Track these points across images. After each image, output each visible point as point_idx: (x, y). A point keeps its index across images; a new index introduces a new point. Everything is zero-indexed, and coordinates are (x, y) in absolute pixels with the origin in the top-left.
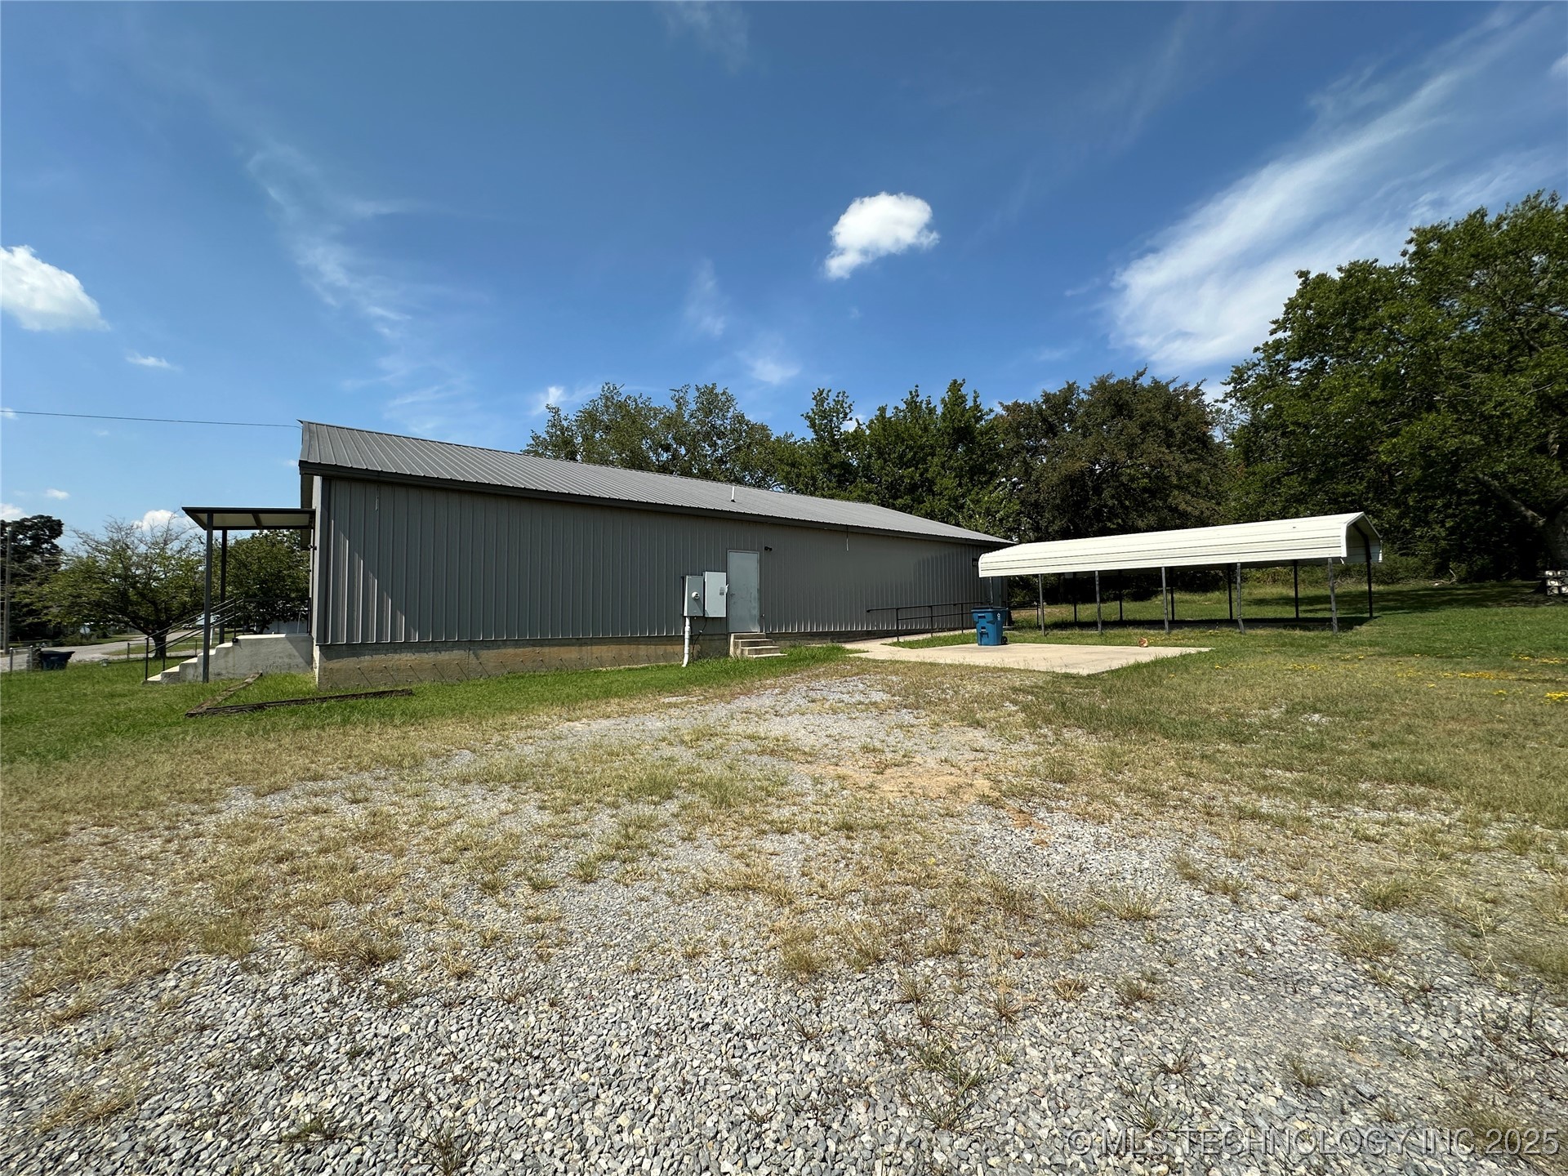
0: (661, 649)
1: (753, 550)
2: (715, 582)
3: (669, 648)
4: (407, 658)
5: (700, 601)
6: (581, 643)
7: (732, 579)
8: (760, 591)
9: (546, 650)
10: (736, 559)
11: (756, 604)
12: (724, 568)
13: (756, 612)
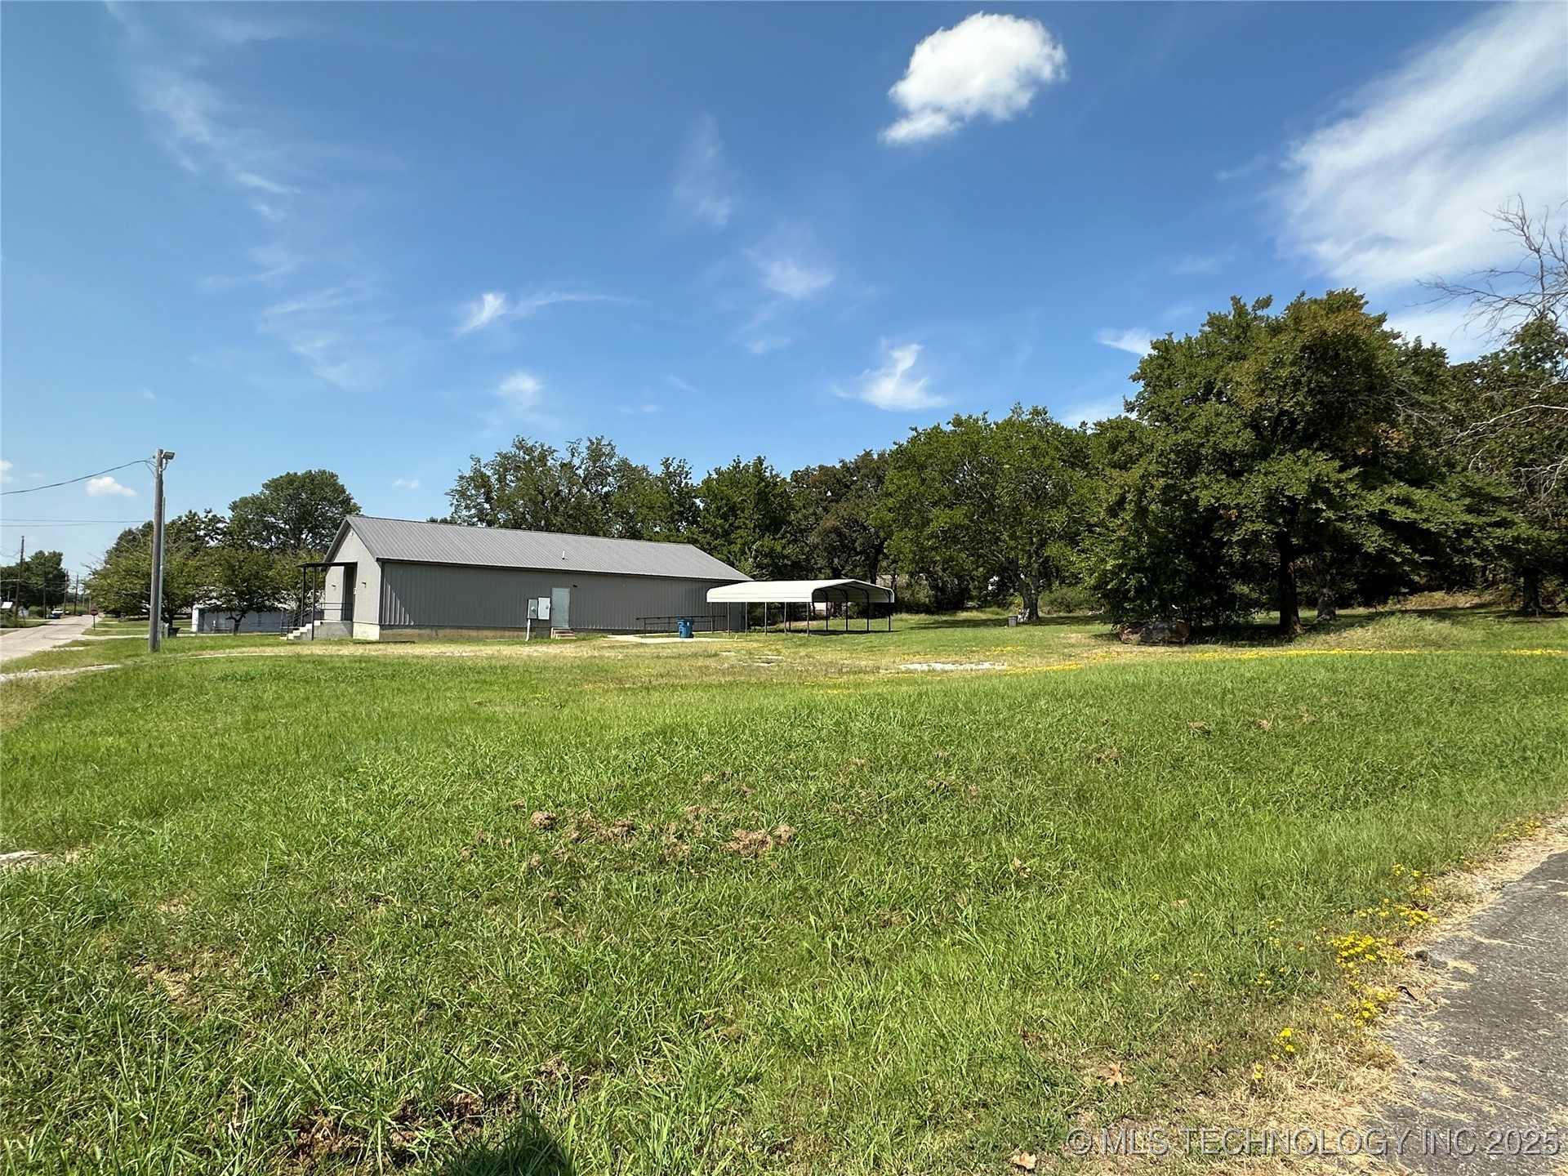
0: (516, 634)
1: (567, 587)
2: (544, 602)
3: (520, 633)
4: (409, 631)
5: (536, 612)
6: (478, 628)
7: (553, 602)
8: (570, 607)
9: (463, 631)
10: (556, 591)
11: (567, 614)
12: (550, 596)
13: (567, 618)
